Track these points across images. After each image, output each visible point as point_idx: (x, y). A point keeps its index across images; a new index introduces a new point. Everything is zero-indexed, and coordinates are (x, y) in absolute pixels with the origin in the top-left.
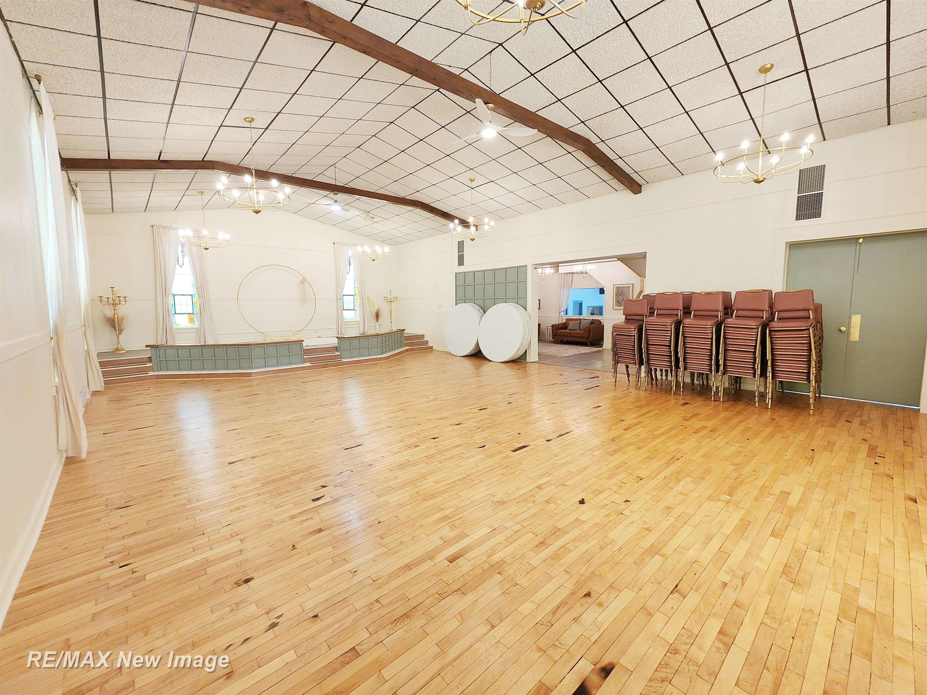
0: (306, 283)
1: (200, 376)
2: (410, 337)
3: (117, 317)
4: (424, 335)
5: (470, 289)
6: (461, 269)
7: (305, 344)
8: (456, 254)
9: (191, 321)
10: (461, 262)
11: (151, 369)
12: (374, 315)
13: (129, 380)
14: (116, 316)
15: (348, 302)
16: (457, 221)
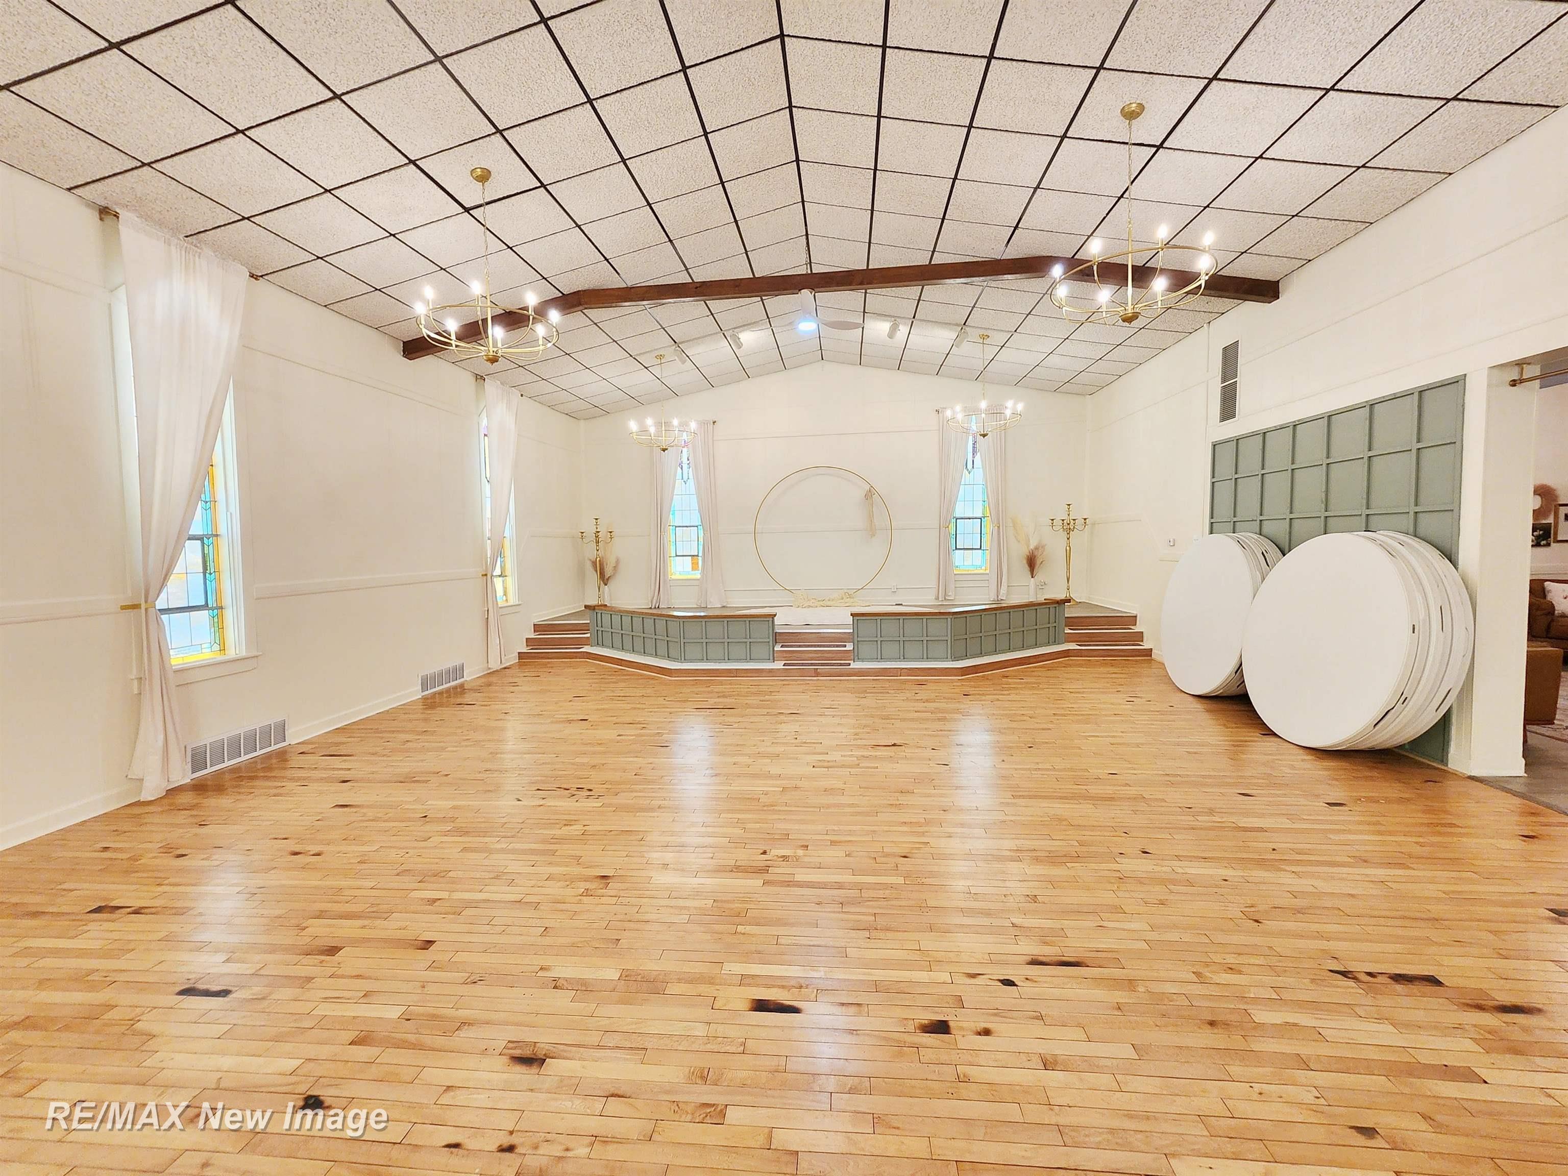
0: (876, 496)
1: (623, 662)
2: (1088, 620)
3: (600, 561)
4: (1136, 617)
5: (1249, 490)
6: (1232, 429)
7: (777, 621)
8: (1216, 387)
9: (695, 567)
10: (1228, 410)
11: (586, 642)
12: (1025, 562)
13: (554, 655)
14: (598, 559)
15: (968, 533)
16: (1057, 271)
